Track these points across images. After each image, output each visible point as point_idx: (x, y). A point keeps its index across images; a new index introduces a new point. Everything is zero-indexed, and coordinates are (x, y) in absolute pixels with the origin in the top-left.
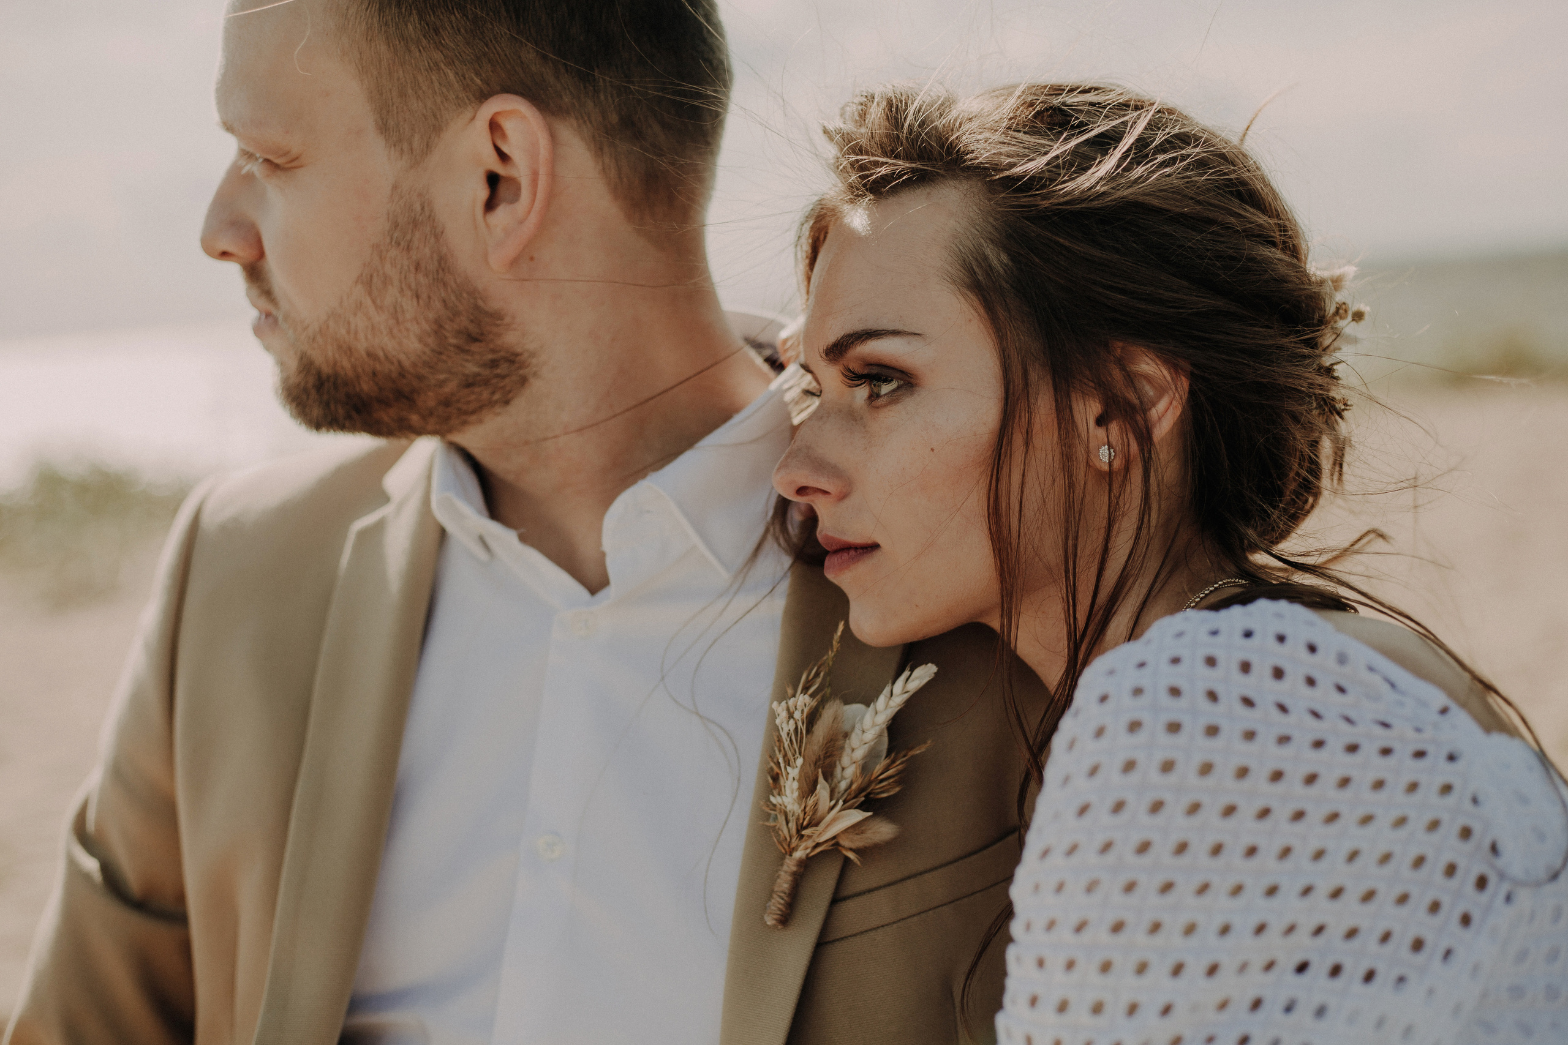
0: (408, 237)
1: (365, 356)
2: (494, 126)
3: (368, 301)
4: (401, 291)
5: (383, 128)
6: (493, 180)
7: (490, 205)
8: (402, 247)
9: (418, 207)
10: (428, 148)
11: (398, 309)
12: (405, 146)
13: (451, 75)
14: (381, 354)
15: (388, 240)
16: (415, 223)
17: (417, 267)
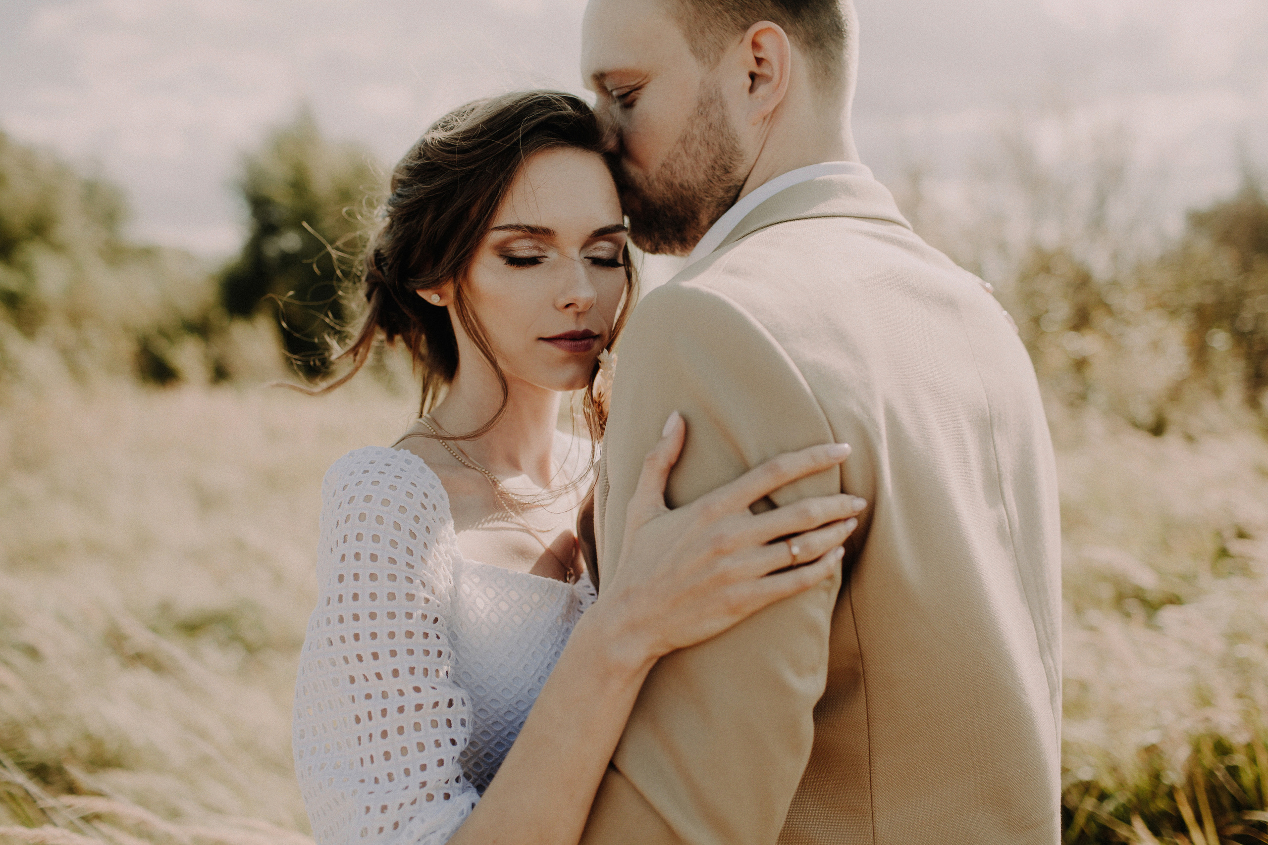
0: (707, 110)
1: (678, 186)
2: (755, 45)
3: (683, 153)
4: (700, 143)
5: (694, 51)
6: (753, 76)
7: (752, 89)
8: (703, 115)
9: (714, 92)
10: (718, 60)
11: (698, 153)
12: (706, 59)
13: (729, 18)
14: (686, 184)
15: (696, 112)
16: (711, 101)
17: (710, 126)
